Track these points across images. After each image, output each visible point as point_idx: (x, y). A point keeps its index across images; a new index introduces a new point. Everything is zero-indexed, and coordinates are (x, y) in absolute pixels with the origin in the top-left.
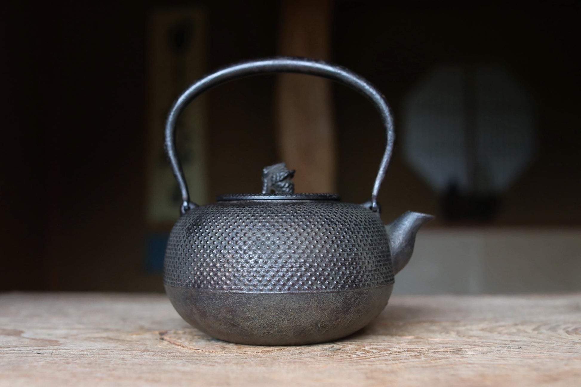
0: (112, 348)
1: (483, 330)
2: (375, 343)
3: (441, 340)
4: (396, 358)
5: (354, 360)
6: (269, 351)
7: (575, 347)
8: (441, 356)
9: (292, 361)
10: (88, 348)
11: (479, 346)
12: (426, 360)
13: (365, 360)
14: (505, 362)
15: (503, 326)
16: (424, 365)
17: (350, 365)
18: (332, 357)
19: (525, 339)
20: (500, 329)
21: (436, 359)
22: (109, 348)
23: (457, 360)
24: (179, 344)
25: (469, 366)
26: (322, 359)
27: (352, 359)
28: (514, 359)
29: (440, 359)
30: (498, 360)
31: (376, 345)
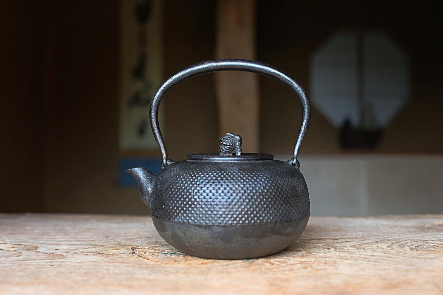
0: (100, 261)
4: (291, 269)
8: (321, 268)
10: (83, 260)
12: (311, 271)
16: (309, 275)
21: (318, 270)
22: (98, 261)
23: (332, 271)
24: (145, 257)
25: (339, 275)
26: (241, 269)
31: (279, 258)
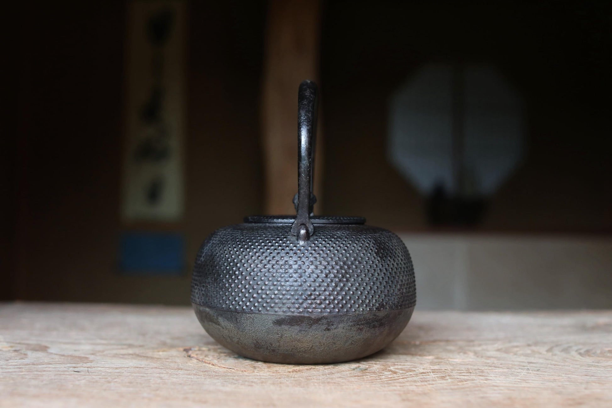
1: (498, 350)
2: (399, 364)
3: (461, 360)
4: (424, 380)
5: (384, 381)
6: (299, 371)
7: (591, 370)
8: (466, 377)
9: (325, 382)
10: (121, 365)
11: (499, 367)
12: (452, 382)
13: (395, 381)
14: (528, 385)
15: (517, 347)
16: (452, 387)
17: (382, 387)
18: (362, 377)
19: (541, 361)
20: (516, 349)
21: (462, 381)
23: (482, 382)
24: (209, 362)
25: (495, 388)
26: (353, 379)
27: (382, 380)
28: (536, 382)
29: (466, 381)
30: (521, 383)
31: (400, 365)
